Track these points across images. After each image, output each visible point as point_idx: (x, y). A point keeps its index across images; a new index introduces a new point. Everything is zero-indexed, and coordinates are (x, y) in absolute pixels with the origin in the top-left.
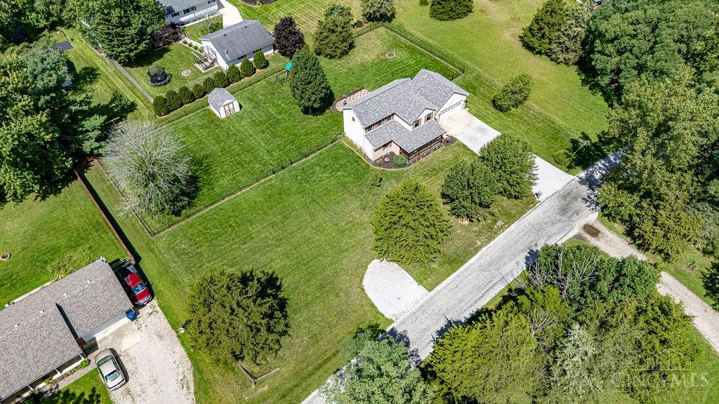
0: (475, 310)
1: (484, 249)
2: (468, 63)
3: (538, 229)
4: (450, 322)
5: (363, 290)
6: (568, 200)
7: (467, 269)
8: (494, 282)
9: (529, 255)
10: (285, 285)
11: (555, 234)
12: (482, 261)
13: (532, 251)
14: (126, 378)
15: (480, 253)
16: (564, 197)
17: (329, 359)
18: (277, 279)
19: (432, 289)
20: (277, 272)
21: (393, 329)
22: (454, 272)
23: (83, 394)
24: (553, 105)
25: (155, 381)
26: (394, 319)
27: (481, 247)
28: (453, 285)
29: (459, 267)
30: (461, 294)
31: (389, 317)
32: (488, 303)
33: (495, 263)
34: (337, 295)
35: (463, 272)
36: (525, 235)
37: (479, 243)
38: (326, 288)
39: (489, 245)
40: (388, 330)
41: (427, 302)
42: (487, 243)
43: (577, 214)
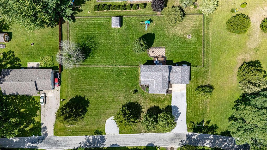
0: (125, 146)
1: (142, 134)
2: (210, 62)
3: (160, 139)
4: (117, 144)
5: (105, 122)
6: (177, 137)
7: (133, 135)
8: (135, 143)
9: (150, 144)
10: (90, 106)
11: (162, 144)
12: (138, 136)
13: (152, 143)
14: (45, 103)
15: (140, 134)
16: (177, 136)
17: (87, 131)
18: (89, 103)
19: (120, 134)
20: (90, 101)
21: (104, 136)
22: (129, 133)
23: (36, 101)
24: (215, 103)
25: (51, 109)
26: (106, 134)
27: (142, 133)
28: (126, 137)
29: (131, 133)
30: (125, 140)
31: (106, 133)
32: (129, 147)
33: (141, 139)
34: (99, 119)
35: (131, 135)
36: (155, 138)
37: (142, 131)
38: (98, 115)
39: (144, 134)
40: (103, 135)
41: (117, 136)
42: (144, 133)
43: (174, 143)
